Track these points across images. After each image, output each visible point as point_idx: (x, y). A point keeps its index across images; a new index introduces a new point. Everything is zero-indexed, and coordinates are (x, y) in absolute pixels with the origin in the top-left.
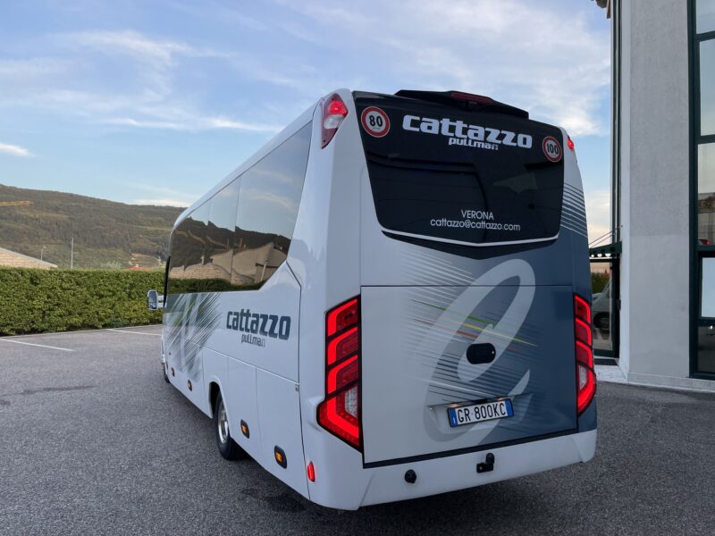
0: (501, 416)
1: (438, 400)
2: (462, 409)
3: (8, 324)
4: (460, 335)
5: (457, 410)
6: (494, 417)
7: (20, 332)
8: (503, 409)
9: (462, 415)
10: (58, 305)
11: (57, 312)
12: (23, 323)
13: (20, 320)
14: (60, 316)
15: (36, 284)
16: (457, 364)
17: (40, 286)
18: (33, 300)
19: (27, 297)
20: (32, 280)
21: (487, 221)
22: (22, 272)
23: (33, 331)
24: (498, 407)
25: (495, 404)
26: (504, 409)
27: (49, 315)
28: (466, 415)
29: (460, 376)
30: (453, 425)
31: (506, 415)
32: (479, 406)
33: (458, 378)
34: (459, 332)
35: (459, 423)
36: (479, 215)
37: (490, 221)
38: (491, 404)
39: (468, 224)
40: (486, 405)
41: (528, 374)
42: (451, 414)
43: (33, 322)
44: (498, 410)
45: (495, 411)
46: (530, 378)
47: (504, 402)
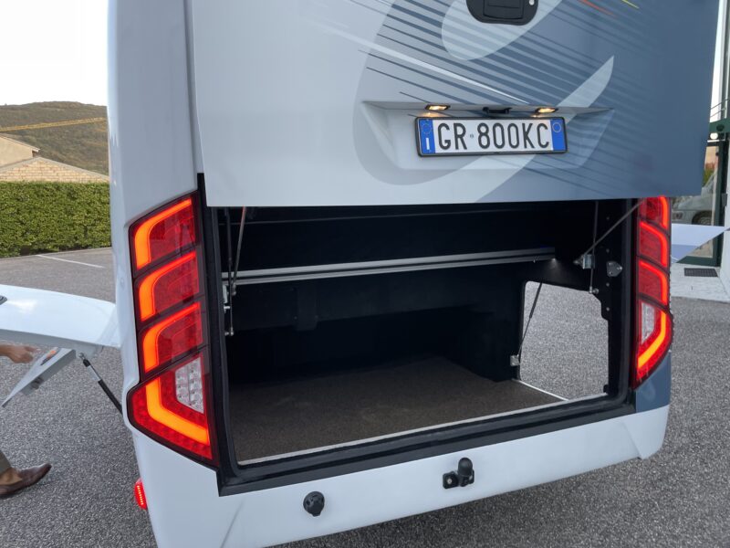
0: (538, 148)
1: (390, 92)
2: (450, 123)
3: (52, 241)
5: (436, 124)
6: (521, 148)
7: (63, 248)
8: (545, 136)
9: (448, 135)
10: (100, 219)
11: (99, 228)
12: (66, 238)
13: (61, 236)
14: (103, 231)
15: (74, 199)
16: (443, 15)
17: (78, 201)
18: (73, 215)
19: (66, 213)
20: (69, 195)
22: (57, 187)
23: (77, 247)
24: (534, 129)
25: (527, 122)
26: (547, 136)
27: (91, 230)
28: (457, 136)
29: (446, 44)
30: (424, 153)
31: (550, 148)
32: (490, 123)
33: (443, 48)
35: (438, 150)
38: (519, 123)
40: (506, 123)
41: (610, 63)
42: (422, 129)
43: (76, 238)
44: (533, 135)
45: (526, 137)
46: (613, 76)
47: (547, 122)
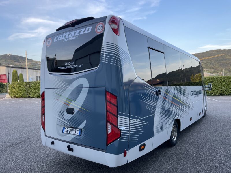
1: (59, 123)
2: (67, 128)
4: (64, 104)
5: (65, 128)
6: (74, 134)
9: (66, 130)
16: (64, 113)
21: (72, 65)
25: (76, 129)
26: (78, 132)
29: (64, 117)
31: (78, 134)
32: (71, 129)
34: (64, 103)
35: (64, 132)
36: (70, 63)
37: (73, 65)
39: (67, 67)
40: (73, 129)
41: (85, 121)
42: (63, 129)
45: (75, 132)
46: (86, 123)
47: (79, 130)
